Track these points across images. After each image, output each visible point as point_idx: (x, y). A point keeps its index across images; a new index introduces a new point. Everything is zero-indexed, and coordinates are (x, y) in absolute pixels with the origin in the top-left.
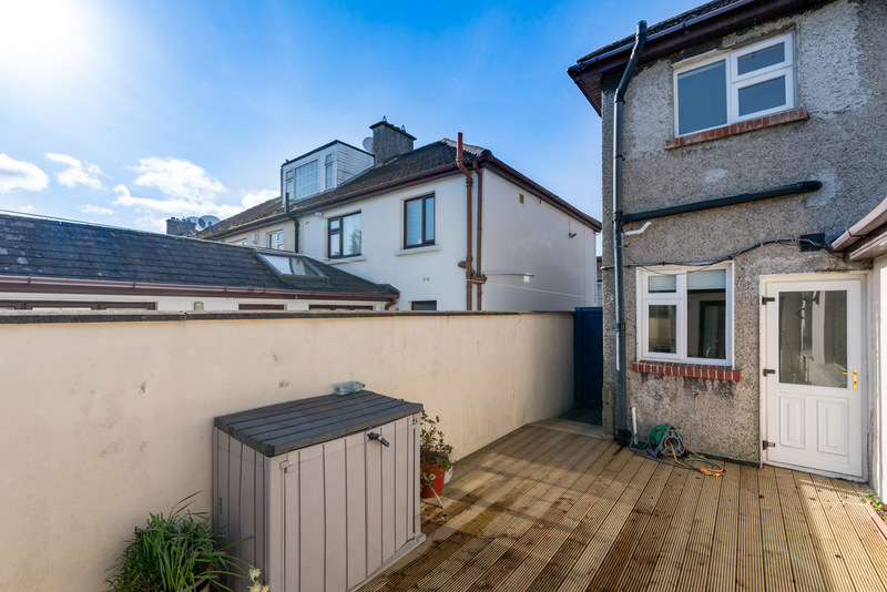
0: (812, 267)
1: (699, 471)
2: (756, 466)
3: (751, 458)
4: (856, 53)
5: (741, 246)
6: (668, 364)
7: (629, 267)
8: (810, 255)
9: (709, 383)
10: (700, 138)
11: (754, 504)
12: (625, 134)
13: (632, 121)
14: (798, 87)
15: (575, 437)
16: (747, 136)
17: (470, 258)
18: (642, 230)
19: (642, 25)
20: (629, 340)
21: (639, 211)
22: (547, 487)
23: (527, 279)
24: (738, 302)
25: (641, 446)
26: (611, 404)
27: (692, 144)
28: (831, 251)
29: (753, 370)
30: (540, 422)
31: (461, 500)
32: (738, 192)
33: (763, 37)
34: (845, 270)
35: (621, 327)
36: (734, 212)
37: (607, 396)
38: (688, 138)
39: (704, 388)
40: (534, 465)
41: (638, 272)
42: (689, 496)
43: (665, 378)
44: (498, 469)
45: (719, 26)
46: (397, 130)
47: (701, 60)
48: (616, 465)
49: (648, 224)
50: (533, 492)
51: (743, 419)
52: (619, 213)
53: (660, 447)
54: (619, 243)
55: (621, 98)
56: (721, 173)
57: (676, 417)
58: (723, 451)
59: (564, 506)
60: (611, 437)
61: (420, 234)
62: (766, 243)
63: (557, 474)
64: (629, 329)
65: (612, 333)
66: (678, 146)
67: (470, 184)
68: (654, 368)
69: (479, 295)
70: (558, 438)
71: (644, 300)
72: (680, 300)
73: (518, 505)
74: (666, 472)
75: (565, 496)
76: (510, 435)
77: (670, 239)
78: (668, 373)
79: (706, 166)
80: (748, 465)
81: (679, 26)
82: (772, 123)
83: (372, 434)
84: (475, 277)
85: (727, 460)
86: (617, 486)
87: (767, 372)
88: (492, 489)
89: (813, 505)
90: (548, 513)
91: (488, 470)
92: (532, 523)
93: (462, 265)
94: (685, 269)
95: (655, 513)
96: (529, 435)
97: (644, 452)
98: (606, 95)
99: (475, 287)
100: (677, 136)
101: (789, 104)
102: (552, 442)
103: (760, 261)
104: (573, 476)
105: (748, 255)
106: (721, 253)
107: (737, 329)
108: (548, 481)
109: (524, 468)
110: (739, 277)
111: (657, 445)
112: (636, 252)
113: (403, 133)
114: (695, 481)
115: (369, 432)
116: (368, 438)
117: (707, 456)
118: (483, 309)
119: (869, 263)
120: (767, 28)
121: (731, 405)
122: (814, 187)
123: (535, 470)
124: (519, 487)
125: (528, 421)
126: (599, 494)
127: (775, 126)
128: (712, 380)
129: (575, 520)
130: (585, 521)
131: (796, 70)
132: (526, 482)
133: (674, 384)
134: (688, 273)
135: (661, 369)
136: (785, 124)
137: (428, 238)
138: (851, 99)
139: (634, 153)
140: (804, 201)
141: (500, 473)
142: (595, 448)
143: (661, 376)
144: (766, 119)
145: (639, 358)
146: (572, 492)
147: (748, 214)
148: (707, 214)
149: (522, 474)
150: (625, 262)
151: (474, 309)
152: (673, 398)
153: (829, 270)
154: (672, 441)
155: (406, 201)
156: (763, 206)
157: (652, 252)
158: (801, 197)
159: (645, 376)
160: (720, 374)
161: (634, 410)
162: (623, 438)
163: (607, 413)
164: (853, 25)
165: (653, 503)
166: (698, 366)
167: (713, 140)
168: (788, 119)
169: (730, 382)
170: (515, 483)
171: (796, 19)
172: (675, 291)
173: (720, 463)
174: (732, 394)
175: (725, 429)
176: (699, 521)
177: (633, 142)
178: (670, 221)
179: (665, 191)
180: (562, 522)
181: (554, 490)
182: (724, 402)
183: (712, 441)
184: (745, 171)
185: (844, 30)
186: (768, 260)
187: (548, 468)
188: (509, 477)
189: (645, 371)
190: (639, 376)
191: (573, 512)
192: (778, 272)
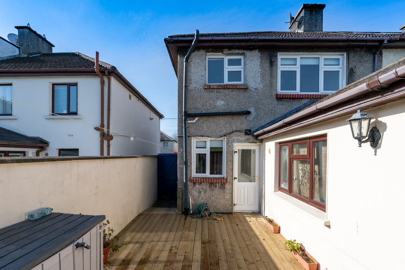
0: (247, 141)
1: (216, 219)
2: (231, 213)
3: (230, 211)
4: (260, 70)
5: (228, 132)
6: (204, 178)
7: (189, 136)
8: (247, 137)
9: (217, 184)
10: (216, 87)
11: (236, 228)
12: (188, 78)
13: (191, 72)
14: (245, 76)
15: (165, 215)
16: (231, 90)
17: (102, 125)
18: (194, 121)
19: (198, 31)
20: (189, 168)
21: (193, 113)
22: (163, 243)
23: (132, 139)
24: (227, 153)
25: (193, 214)
26: (181, 197)
27: (213, 89)
28: (253, 136)
29: (231, 178)
30: (145, 211)
31: (120, 265)
32: (228, 111)
33: (236, 54)
34: (256, 143)
35: (186, 163)
36: (227, 118)
37: (179, 194)
38: (212, 85)
39: (216, 186)
40: (152, 234)
41: (192, 139)
42: (217, 231)
43: (202, 184)
44: (135, 240)
45: (224, 44)
46: (40, 36)
47: (216, 55)
48: (187, 225)
49: (197, 119)
50: (157, 248)
51: (228, 197)
52: (185, 112)
53: (202, 213)
54: (185, 126)
55: (187, 61)
56: (222, 102)
57: (206, 199)
58: (222, 210)
59: (174, 250)
60: (181, 212)
61: (66, 107)
62: (236, 131)
63: (165, 235)
64: (189, 164)
65: (181, 166)
66: (208, 88)
67: (102, 83)
68: (198, 180)
69: (109, 146)
70: (158, 217)
71: (195, 152)
72: (207, 151)
73: (153, 256)
74: (206, 223)
75: (173, 245)
76: (134, 221)
77: (205, 126)
78: (204, 182)
79: (218, 98)
80: (230, 213)
81: (210, 38)
82: (238, 87)
83: (78, 243)
84: (106, 137)
85: (223, 213)
86: (192, 234)
87: (235, 178)
88: (135, 254)
89: (251, 223)
90: (169, 256)
91: (130, 243)
92: (163, 264)
93: (97, 129)
94: (210, 139)
95: (209, 242)
96: (144, 218)
97: (195, 216)
98: (180, 57)
99: (105, 142)
100: (207, 84)
101: (242, 82)
102: (156, 220)
103: (234, 138)
104: (172, 235)
105: (231, 135)
106: (222, 134)
107: (227, 163)
108: (163, 240)
109: (148, 237)
110: (227, 143)
111: (201, 212)
112: (192, 130)
113: (44, 39)
114: (217, 224)
115: (75, 243)
116: (75, 247)
117: (217, 213)
118: (111, 155)
119: (262, 141)
120: (237, 51)
121: (224, 192)
122: (248, 113)
123: (154, 236)
124: (149, 247)
125: (141, 212)
126: (186, 240)
127: (239, 88)
128: (218, 183)
129: (182, 256)
130: (186, 254)
131: (244, 69)
132: (152, 243)
133: (205, 186)
134: (211, 140)
135: (201, 180)
136: (241, 89)
137: (72, 110)
138: (258, 85)
139: (192, 86)
140: (246, 117)
141: (137, 243)
142: (176, 219)
143: (201, 184)
144: (236, 85)
145: (192, 176)
146: (175, 242)
147: (230, 120)
148: (218, 118)
149: (149, 240)
150: (188, 135)
151: (105, 154)
152: (205, 192)
153: (252, 142)
154: (206, 210)
155: (54, 85)
156: (235, 117)
157: (198, 131)
158: (245, 116)
159: (194, 183)
160: (221, 181)
161: (190, 198)
162: (186, 212)
163: (179, 202)
164: (259, 60)
165: (207, 237)
166: (214, 178)
167: (220, 89)
168: (242, 87)
169: (224, 183)
170: (146, 246)
171: (245, 52)
172: (205, 148)
173: (221, 215)
174: (224, 188)
175: (222, 202)
176: (225, 240)
177: (191, 82)
178: (205, 118)
179: (203, 105)
180: (177, 259)
181: (167, 244)
182: (222, 191)
183: (218, 207)
184: (230, 103)
185: (257, 61)
186: (236, 137)
187: (159, 233)
188: (142, 244)
189: (195, 182)
190: (192, 184)
191: (180, 252)
192: (239, 142)
